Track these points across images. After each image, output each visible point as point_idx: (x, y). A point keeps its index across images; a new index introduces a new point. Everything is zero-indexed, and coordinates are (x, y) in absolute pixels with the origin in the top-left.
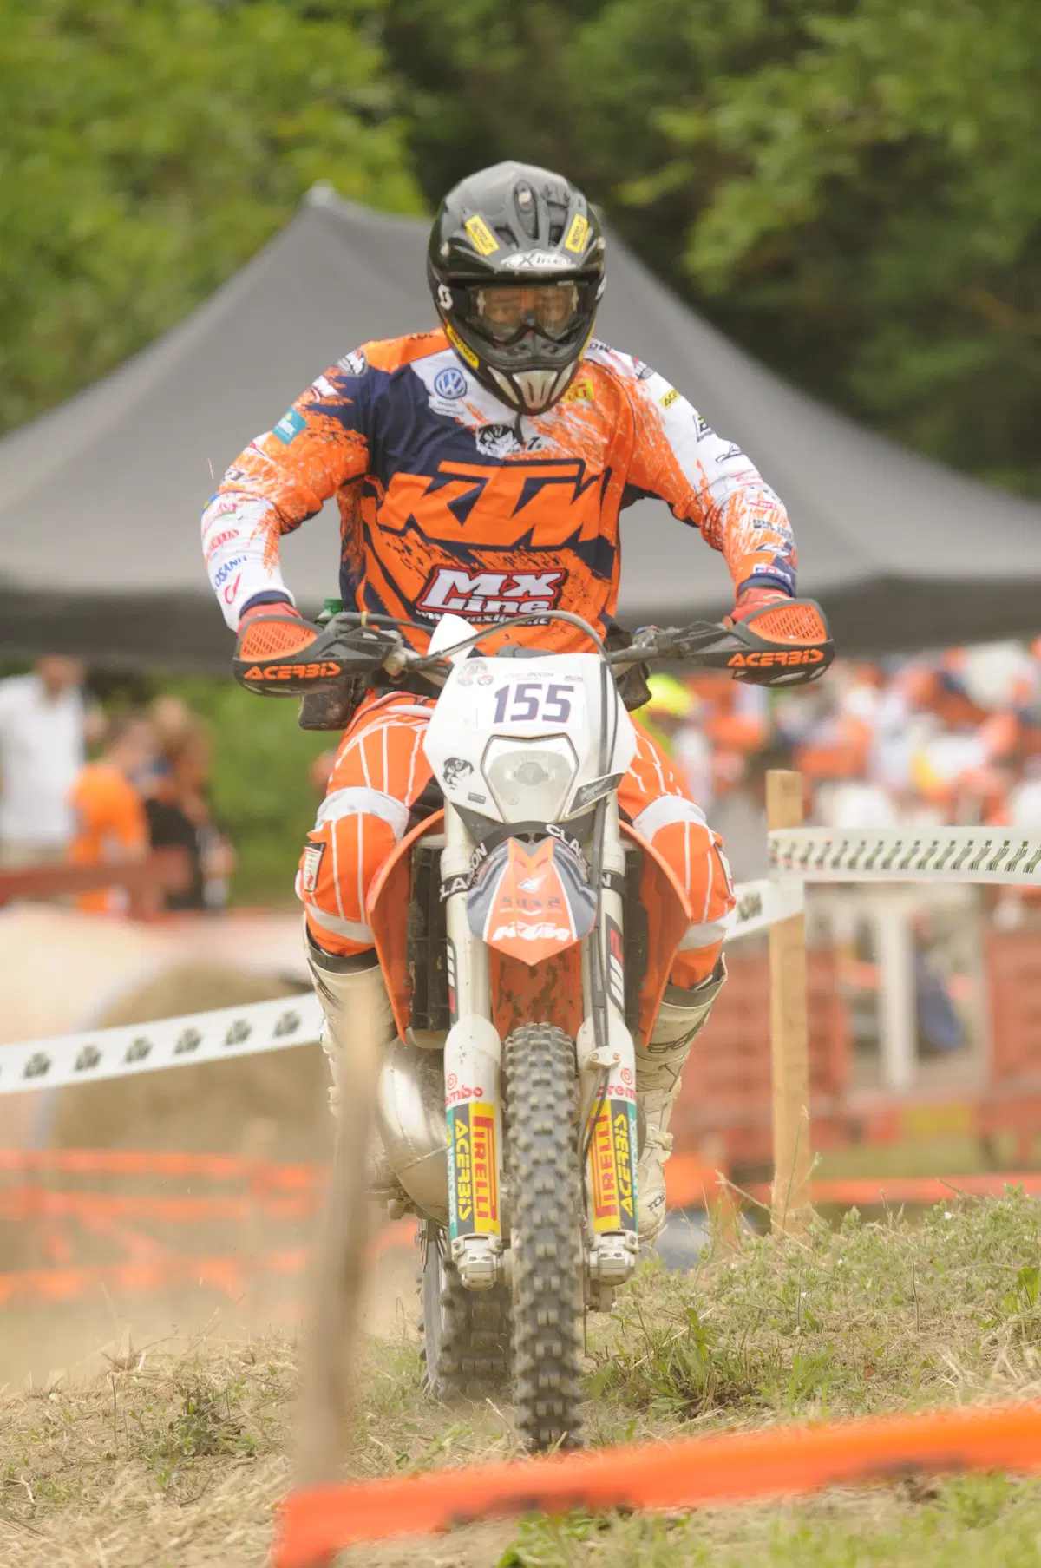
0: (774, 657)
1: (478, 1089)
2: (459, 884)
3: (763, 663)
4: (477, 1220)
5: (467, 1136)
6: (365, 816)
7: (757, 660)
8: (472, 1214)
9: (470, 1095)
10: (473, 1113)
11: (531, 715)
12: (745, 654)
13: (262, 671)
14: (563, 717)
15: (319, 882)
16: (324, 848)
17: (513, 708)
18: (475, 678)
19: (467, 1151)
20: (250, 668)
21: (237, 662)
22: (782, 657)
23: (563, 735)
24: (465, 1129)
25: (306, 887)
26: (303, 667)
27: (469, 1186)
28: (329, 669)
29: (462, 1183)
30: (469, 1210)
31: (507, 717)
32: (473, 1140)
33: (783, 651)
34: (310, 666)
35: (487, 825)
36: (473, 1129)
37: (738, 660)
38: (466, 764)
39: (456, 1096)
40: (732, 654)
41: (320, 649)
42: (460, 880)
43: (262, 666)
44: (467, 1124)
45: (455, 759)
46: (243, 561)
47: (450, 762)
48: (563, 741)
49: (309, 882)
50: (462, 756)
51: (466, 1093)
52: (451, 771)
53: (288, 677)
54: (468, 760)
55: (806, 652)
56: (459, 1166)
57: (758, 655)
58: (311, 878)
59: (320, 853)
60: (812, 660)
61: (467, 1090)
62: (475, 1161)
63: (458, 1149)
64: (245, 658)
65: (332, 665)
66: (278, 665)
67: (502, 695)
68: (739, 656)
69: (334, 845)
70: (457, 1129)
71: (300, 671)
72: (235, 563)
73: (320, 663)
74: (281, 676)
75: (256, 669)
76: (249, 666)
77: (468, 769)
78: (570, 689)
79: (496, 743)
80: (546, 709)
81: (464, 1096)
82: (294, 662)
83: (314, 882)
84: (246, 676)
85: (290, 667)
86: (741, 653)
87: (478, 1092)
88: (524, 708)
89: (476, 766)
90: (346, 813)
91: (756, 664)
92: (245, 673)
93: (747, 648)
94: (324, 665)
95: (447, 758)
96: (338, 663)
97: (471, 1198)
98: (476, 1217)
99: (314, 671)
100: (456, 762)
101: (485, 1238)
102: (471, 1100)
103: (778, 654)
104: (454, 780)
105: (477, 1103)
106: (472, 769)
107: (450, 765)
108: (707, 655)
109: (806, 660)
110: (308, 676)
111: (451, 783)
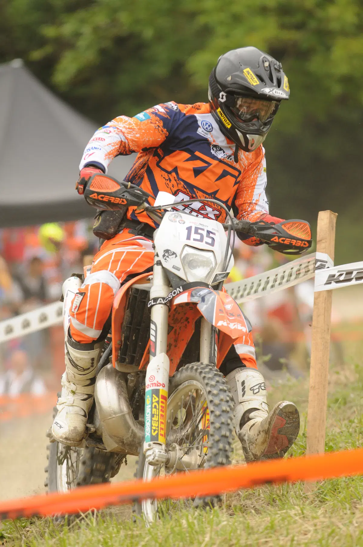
0: (291, 241)
1: (163, 384)
2: (161, 301)
3: (286, 242)
4: (160, 437)
5: (158, 402)
6: (103, 283)
7: (283, 241)
8: (158, 434)
9: (160, 386)
10: (161, 393)
11: (201, 240)
12: (279, 237)
13: (98, 196)
14: (212, 244)
15: (79, 309)
16: (84, 295)
17: (193, 236)
18: (178, 220)
19: (158, 408)
20: (94, 193)
21: (88, 190)
22: (294, 242)
23: (212, 251)
24: (157, 399)
25: (73, 311)
26: (114, 198)
27: (157, 422)
28: (123, 201)
29: (154, 421)
30: (156, 432)
31: (192, 238)
32: (160, 404)
33: (295, 239)
34: (116, 198)
35: (178, 280)
36: (161, 400)
37: (275, 239)
38: (174, 253)
39: (154, 385)
40: (274, 236)
41: (121, 192)
42: (162, 299)
43: (99, 194)
44: (159, 398)
45: (169, 250)
46: (99, 149)
47: (167, 251)
48: (211, 254)
49: (75, 308)
50: (173, 250)
51: (159, 385)
52: (166, 254)
53: (107, 201)
54: (175, 252)
55: (303, 242)
56: (153, 413)
57: (284, 239)
58: (77, 306)
59: (82, 297)
60: (304, 246)
61: (159, 383)
62: (161, 413)
63: (153, 407)
64: (92, 189)
65: (124, 200)
66: (105, 195)
67: (189, 229)
68: (276, 237)
69: (89, 294)
70: (153, 398)
71: (112, 199)
72: (96, 148)
73: (120, 198)
74: (104, 199)
75: (96, 194)
76: (93, 192)
77: (175, 255)
78: (214, 234)
79: (187, 248)
80: (206, 239)
81: (158, 386)
82: (111, 195)
83: (77, 308)
84: (90, 196)
85: (109, 197)
86: (278, 236)
87: (163, 385)
88: (198, 237)
89: (178, 255)
90: (95, 282)
91: (283, 242)
92: (91, 195)
93: (280, 235)
94: (122, 199)
95: (165, 249)
96: (127, 200)
97: (158, 427)
98: (159, 435)
99: (118, 201)
100: (170, 252)
101: (161, 445)
102: (161, 388)
103: (292, 240)
104: (167, 258)
105: (163, 389)
106: (176, 256)
107: (166, 252)
108: (263, 234)
109: (302, 245)
110: (115, 202)
111: (166, 259)
